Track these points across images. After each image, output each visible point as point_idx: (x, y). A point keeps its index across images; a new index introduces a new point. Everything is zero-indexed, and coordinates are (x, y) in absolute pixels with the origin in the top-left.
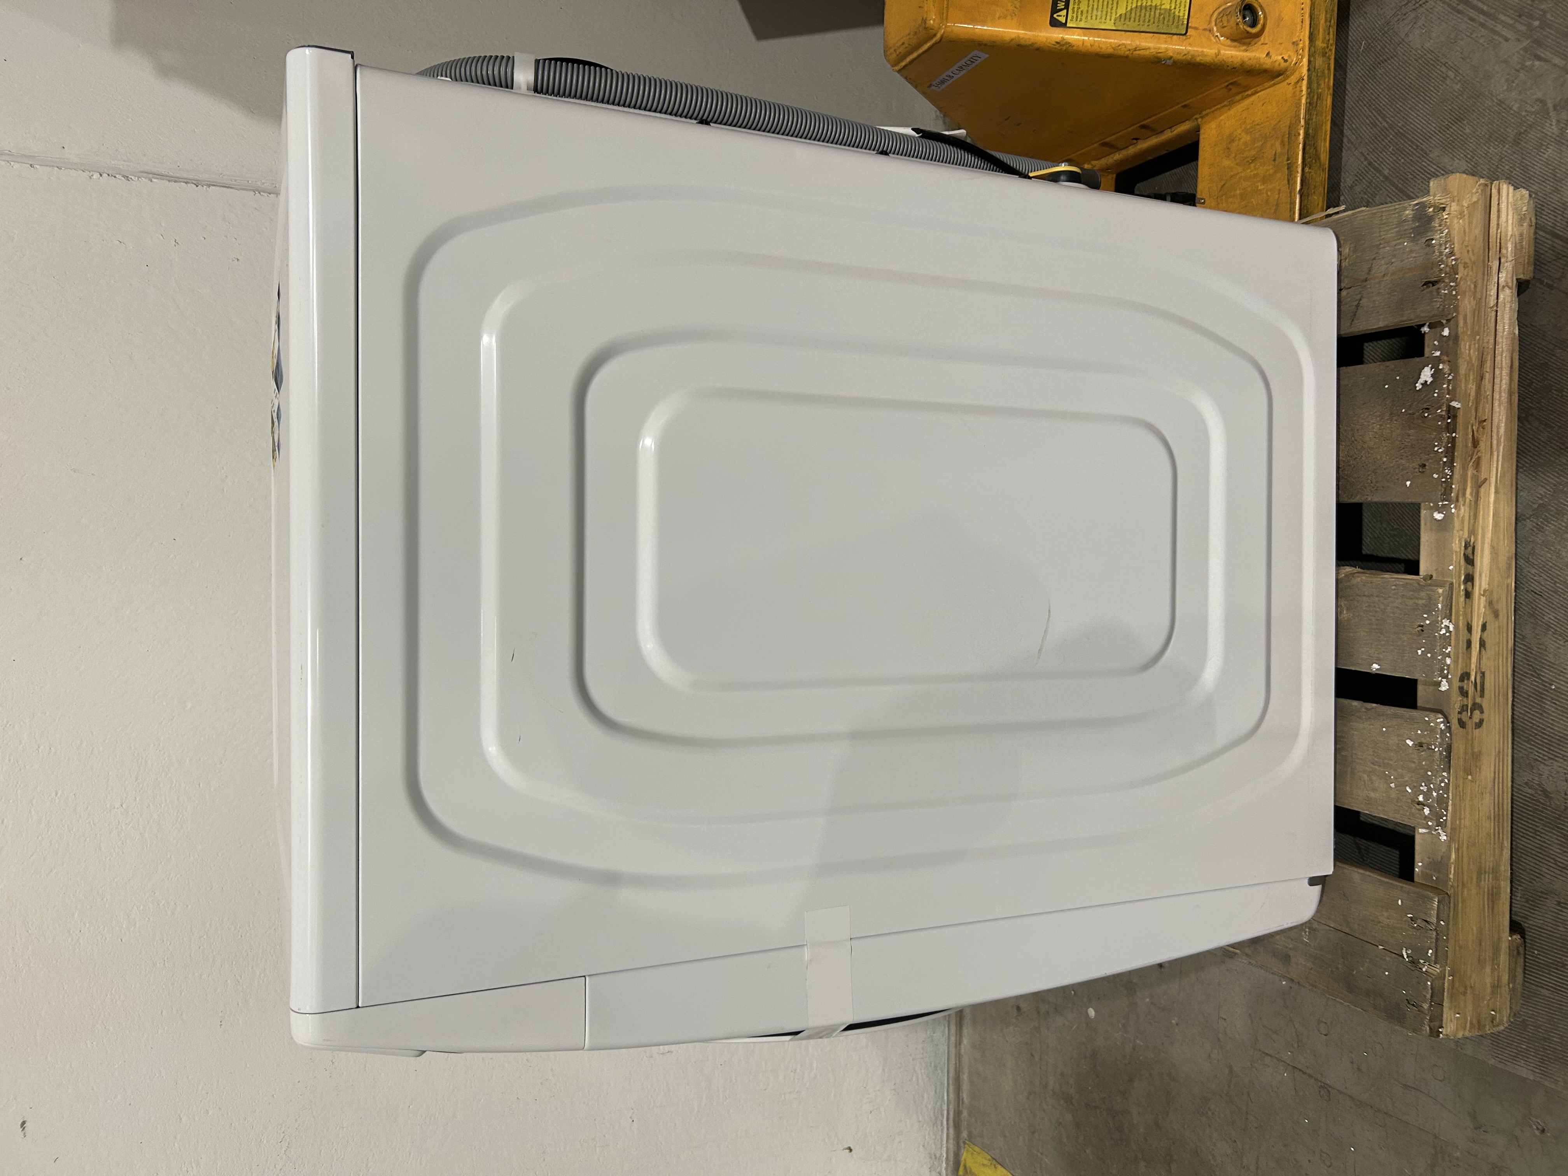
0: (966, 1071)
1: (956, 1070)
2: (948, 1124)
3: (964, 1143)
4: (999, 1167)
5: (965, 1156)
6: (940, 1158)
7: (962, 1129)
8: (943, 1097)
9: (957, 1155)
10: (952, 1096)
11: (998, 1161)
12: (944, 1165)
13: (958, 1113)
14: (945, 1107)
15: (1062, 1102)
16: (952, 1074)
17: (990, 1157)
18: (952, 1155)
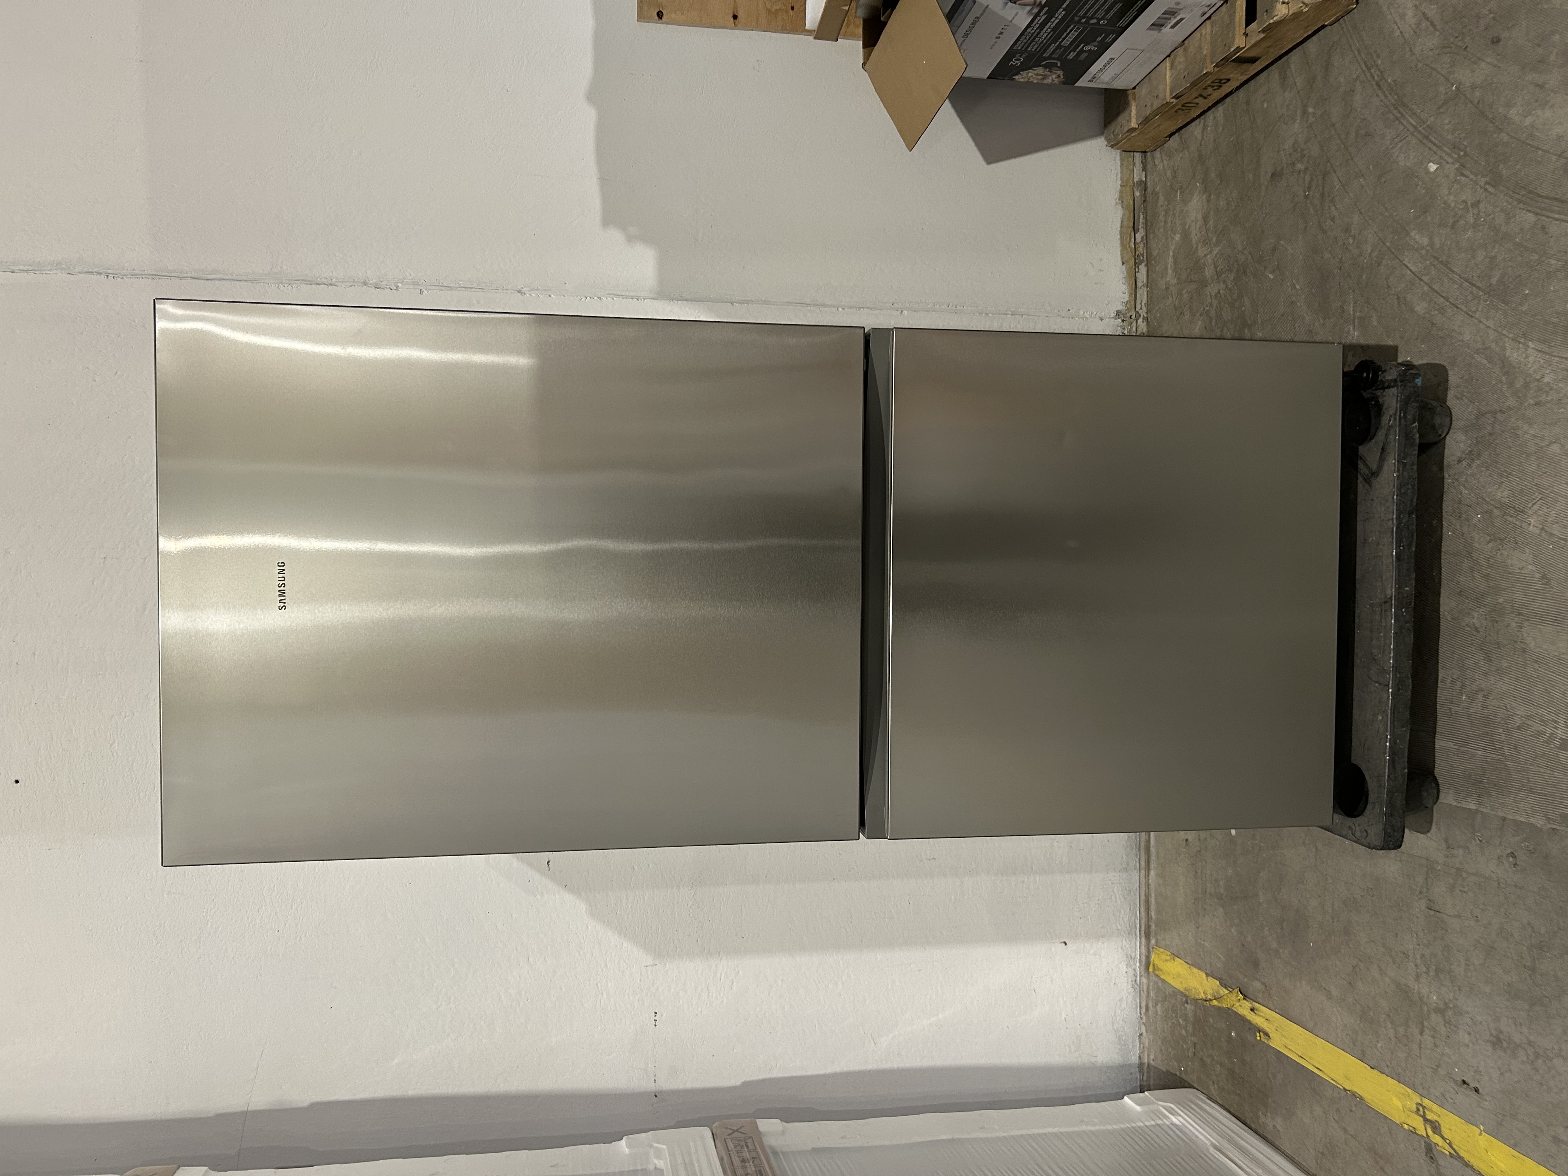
0: (1153, 895)
1: (1146, 894)
2: (1140, 934)
3: (1153, 948)
4: (1177, 959)
5: (1153, 957)
6: (1134, 959)
7: (1151, 938)
8: (1136, 914)
9: (1148, 957)
10: (1143, 914)
11: (1175, 955)
12: (1138, 964)
13: (1148, 927)
14: (1138, 922)
15: (1216, 900)
16: (1143, 898)
17: (1170, 954)
18: (1144, 958)
